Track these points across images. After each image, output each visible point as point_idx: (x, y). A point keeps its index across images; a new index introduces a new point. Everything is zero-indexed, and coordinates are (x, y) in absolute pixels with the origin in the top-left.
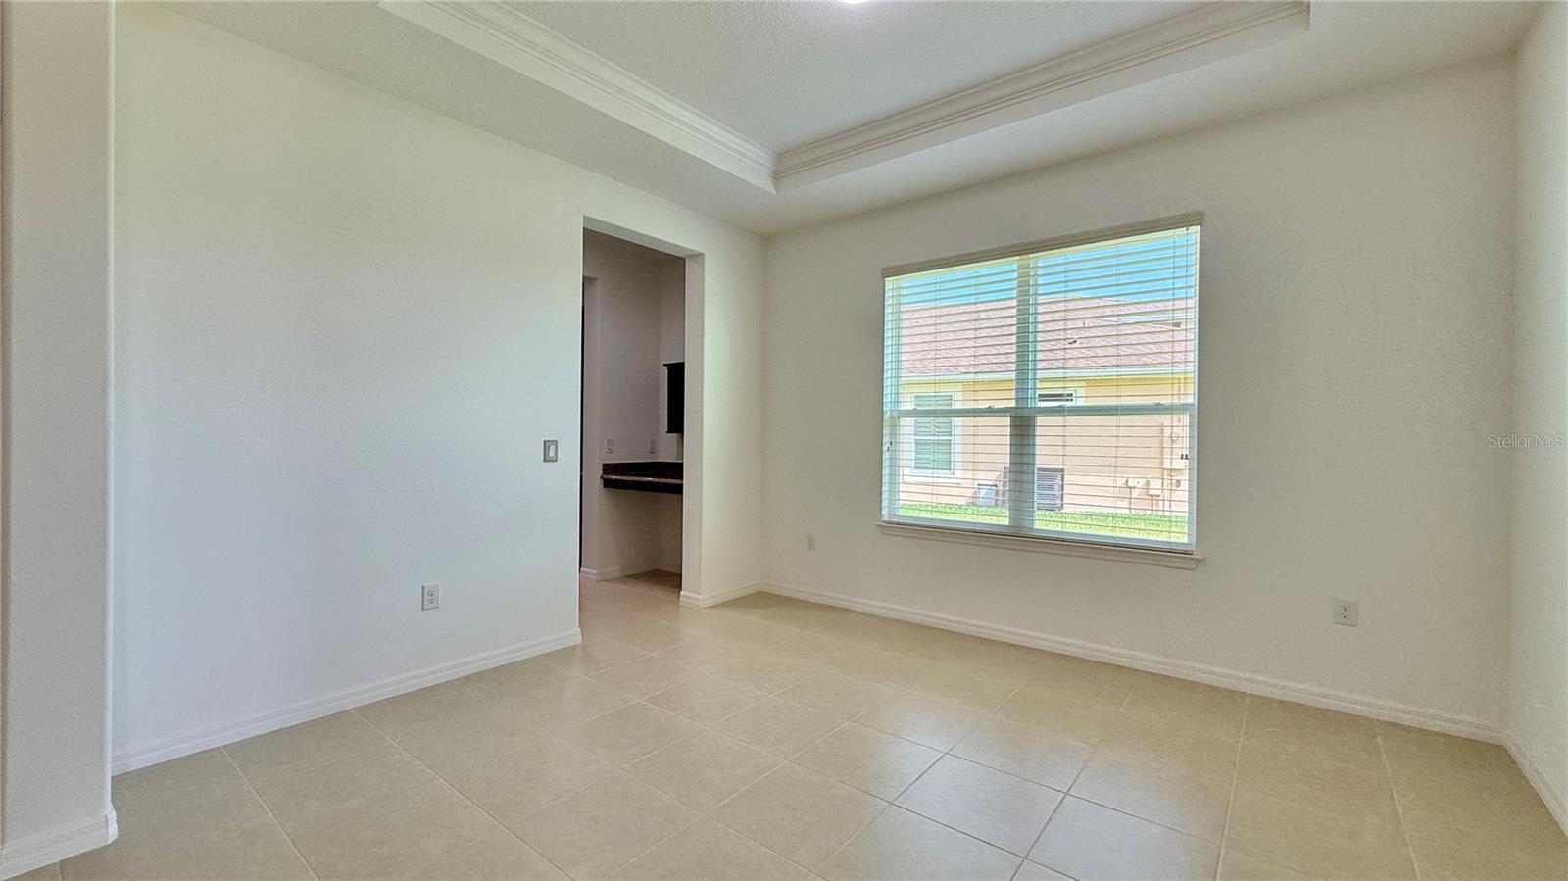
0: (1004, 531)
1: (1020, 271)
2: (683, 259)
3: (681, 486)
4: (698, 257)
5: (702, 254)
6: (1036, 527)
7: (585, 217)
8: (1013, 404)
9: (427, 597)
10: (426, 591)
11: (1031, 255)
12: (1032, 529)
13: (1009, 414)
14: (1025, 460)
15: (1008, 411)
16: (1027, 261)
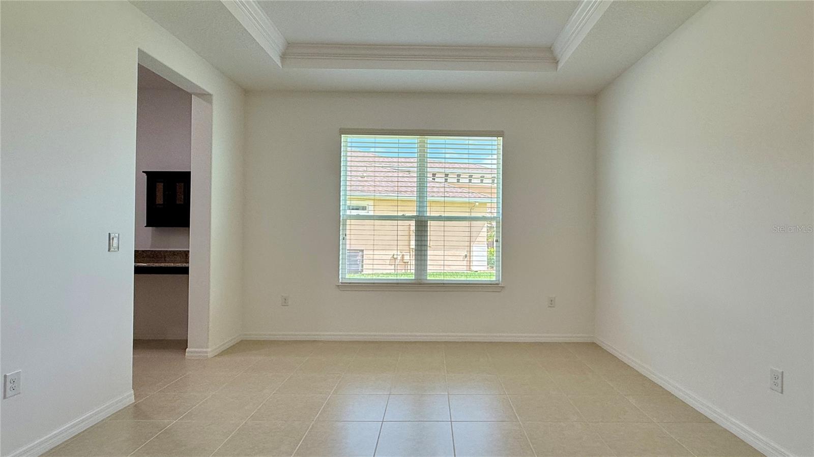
0: (413, 282)
1: (420, 144)
2: (189, 95)
3: (187, 268)
4: (205, 96)
5: (211, 95)
6: (428, 278)
7: (139, 49)
8: (415, 214)
9: (9, 385)
10: (8, 380)
11: (426, 137)
12: (427, 279)
13: (414, 219)
14: (423, 243)
15: (414, 218)
16: (424, 139)
